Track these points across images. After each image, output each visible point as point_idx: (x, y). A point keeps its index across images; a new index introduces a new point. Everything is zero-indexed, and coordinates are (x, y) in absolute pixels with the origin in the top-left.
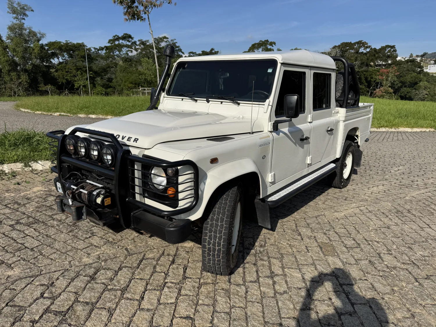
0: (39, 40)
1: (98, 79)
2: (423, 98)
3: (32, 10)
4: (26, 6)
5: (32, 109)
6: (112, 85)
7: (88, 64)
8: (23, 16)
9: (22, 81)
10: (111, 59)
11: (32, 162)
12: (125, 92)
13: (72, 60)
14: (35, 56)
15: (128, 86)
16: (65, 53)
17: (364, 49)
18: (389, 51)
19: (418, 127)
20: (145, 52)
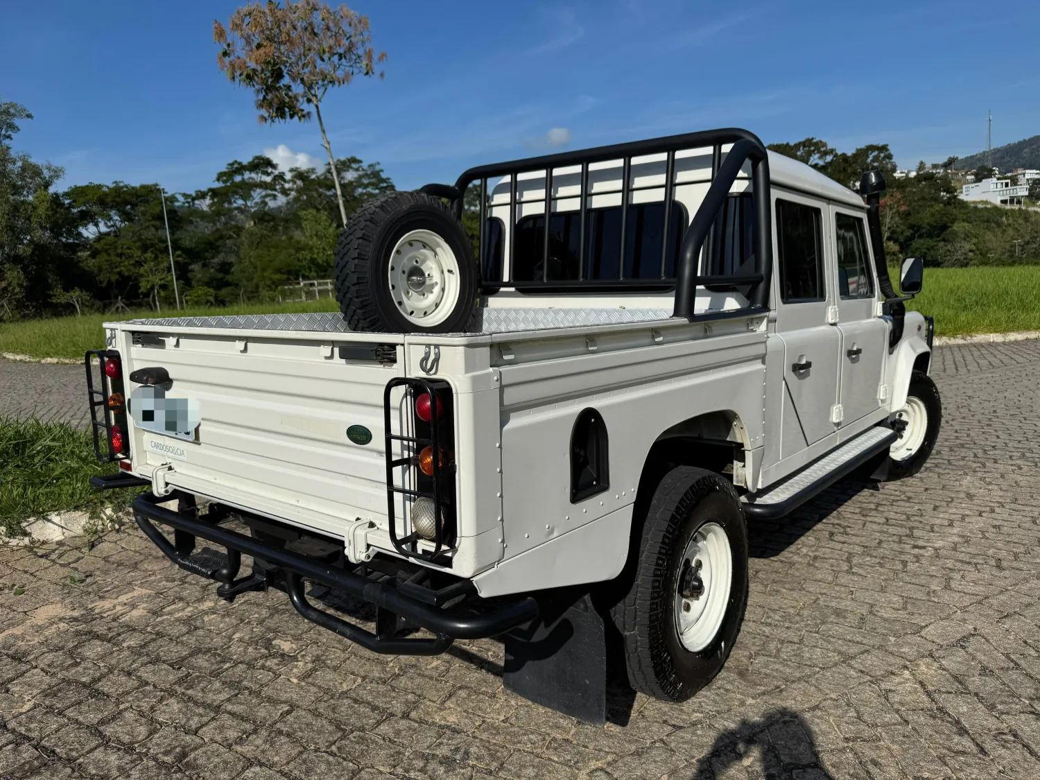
0: (47, 185)
1: (196, 267)
2: (966, 259)
3: (29, 116)
4: (14, 106)
5: (33, 352)
6: (230, 280)
7: (172, 234)
8: (7, 131)
9: (9, 284)
10: (223, 219)
11: (32, 519)
12: (264, 293)
13: (130, 227)
14: (40, 222)
15: (271, 279)
16: (113, 212)
17: (820, 158)
18: (876, 159)
19: (1017, 329)
20: (307, 195)
